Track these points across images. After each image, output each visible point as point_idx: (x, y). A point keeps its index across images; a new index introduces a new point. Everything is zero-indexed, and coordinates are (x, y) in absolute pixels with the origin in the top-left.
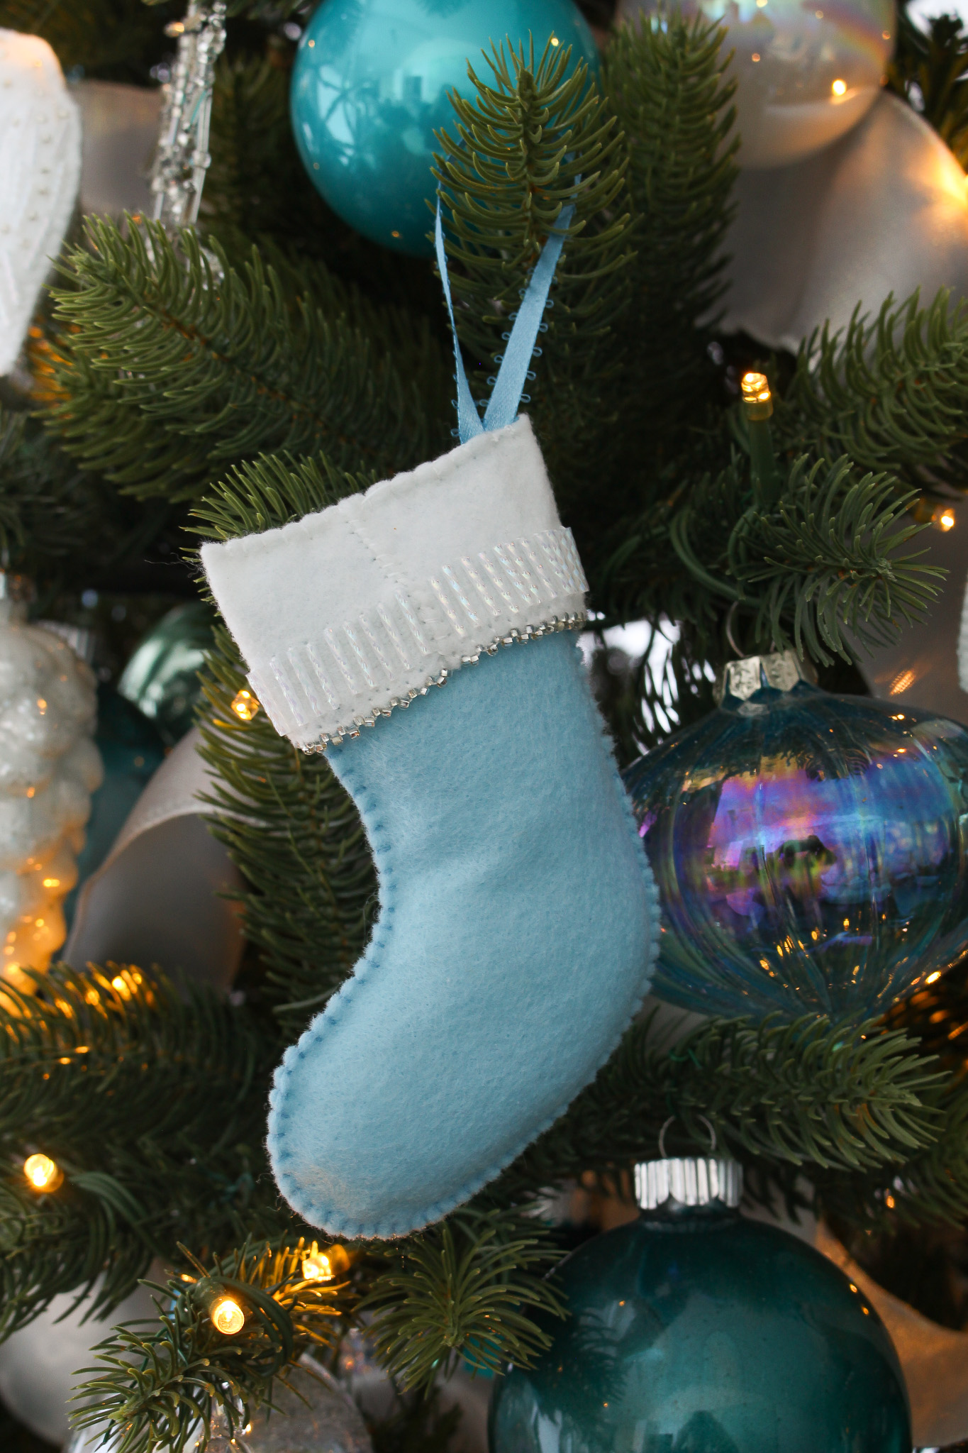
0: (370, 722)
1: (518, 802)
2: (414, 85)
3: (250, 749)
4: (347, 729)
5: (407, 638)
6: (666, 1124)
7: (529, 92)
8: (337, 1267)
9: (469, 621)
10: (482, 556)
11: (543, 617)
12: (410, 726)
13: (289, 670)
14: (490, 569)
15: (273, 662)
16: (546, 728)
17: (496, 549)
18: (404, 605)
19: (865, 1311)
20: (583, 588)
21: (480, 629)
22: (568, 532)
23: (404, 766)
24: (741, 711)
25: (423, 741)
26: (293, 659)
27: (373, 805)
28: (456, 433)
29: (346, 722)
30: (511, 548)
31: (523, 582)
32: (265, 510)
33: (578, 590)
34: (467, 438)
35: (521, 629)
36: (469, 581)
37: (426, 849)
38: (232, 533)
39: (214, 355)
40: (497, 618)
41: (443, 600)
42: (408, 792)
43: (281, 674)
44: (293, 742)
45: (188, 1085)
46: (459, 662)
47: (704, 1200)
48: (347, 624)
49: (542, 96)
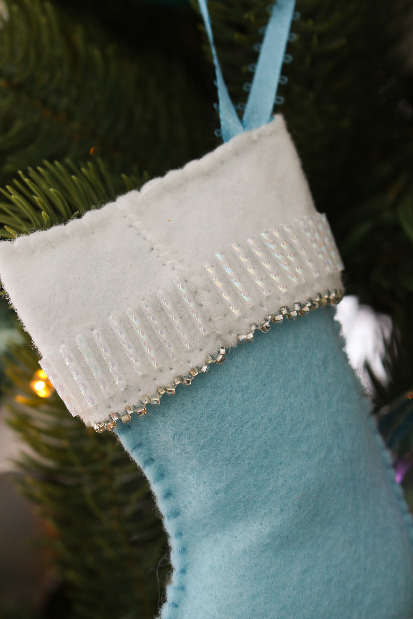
0: (156, 400)
1: (295, 466)
4: (135, 407)
5: (186, 320)
9: (243, 302)
10: (250, 241)
11: (308, 294)
12: (193, 402)
13: (78, 356)
14: (259, 254)
15: (63, 349)
16: (317, 397)
17: (263, 235)
18: (183, 291)
20: (340, 267)
21: (253, 308)
22: (323, 218)
23: (189, 438)
25: (205, 415)
26: (82, 346)
27: (161, 475)
28: (219, 133)
29: (133, 401)
30: (276, 234)
31: (289, 263)
32: (50, 210)
33: (337, 269)
34: (229, 138)
35: (290, 306)
36: (241, 265)
37: (212, 514)
38: (20, 232)
40: (268, 298)
41: (218, 284)
42: (194, 463)
43: (71, 360)
44: (85, 421)
46: (236, 340)
48: (130, 310)
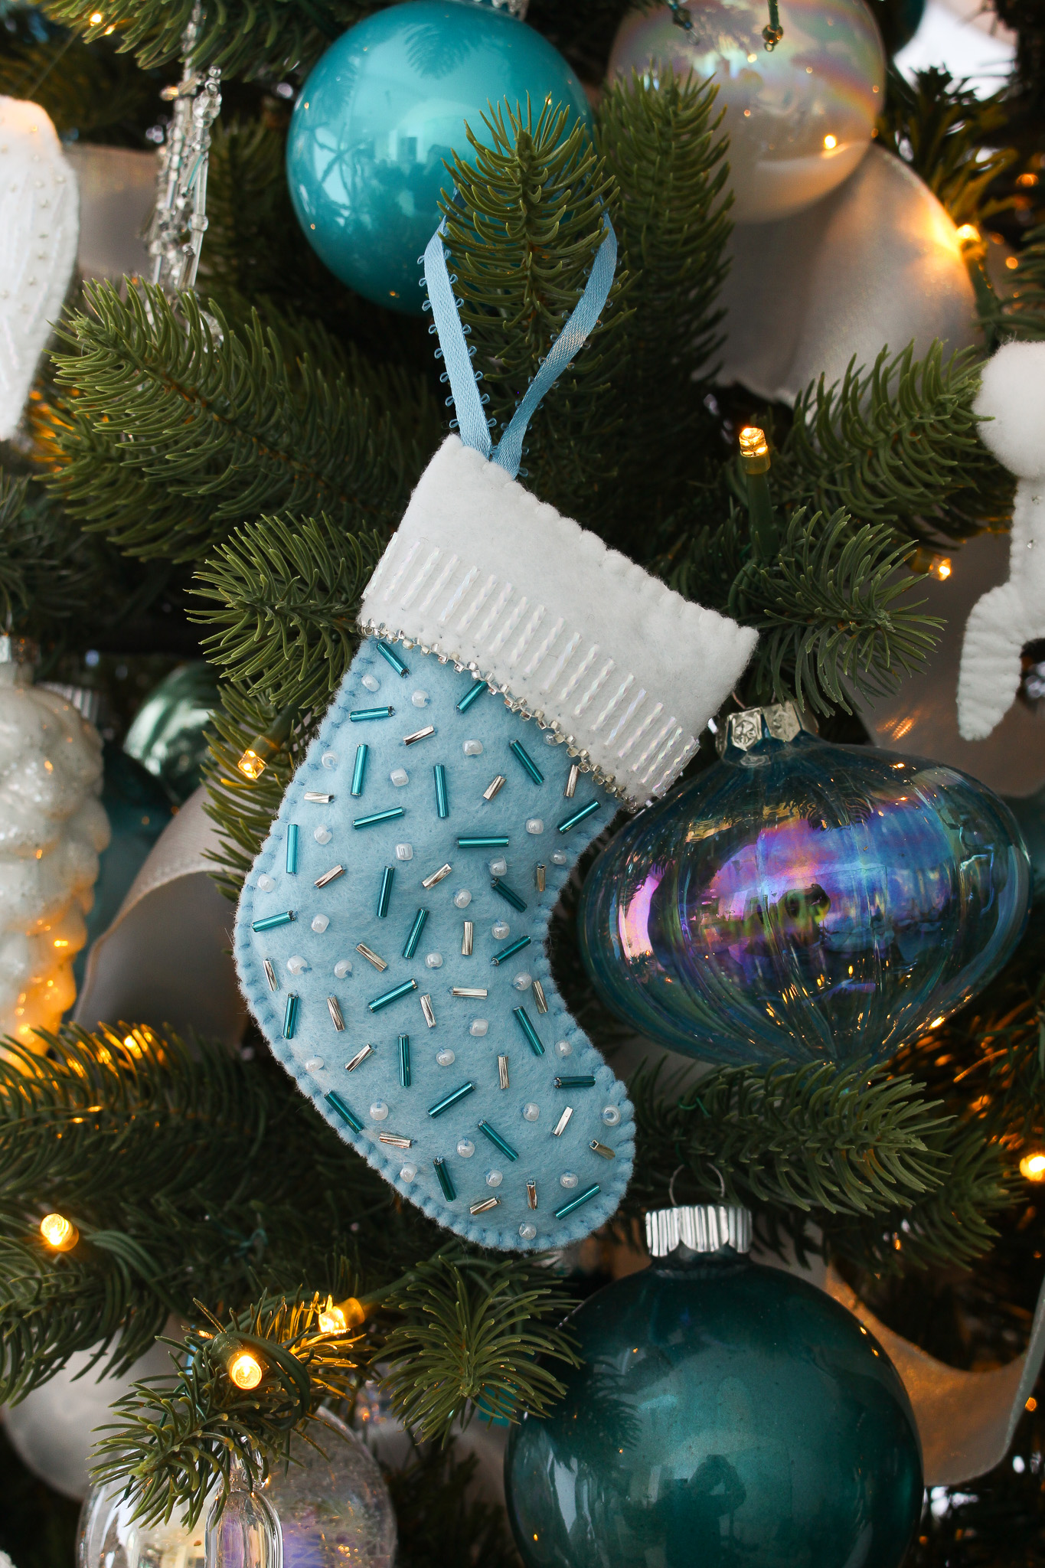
2: (409, 145)
3: (257, 808)
6: (676, 1173)
7: (527, 153)
8: (352, 1320)
24: (743, 762)
39: (215, 417)
45: (201, 1142)
47: (715, 1247)
49: (540, 156)
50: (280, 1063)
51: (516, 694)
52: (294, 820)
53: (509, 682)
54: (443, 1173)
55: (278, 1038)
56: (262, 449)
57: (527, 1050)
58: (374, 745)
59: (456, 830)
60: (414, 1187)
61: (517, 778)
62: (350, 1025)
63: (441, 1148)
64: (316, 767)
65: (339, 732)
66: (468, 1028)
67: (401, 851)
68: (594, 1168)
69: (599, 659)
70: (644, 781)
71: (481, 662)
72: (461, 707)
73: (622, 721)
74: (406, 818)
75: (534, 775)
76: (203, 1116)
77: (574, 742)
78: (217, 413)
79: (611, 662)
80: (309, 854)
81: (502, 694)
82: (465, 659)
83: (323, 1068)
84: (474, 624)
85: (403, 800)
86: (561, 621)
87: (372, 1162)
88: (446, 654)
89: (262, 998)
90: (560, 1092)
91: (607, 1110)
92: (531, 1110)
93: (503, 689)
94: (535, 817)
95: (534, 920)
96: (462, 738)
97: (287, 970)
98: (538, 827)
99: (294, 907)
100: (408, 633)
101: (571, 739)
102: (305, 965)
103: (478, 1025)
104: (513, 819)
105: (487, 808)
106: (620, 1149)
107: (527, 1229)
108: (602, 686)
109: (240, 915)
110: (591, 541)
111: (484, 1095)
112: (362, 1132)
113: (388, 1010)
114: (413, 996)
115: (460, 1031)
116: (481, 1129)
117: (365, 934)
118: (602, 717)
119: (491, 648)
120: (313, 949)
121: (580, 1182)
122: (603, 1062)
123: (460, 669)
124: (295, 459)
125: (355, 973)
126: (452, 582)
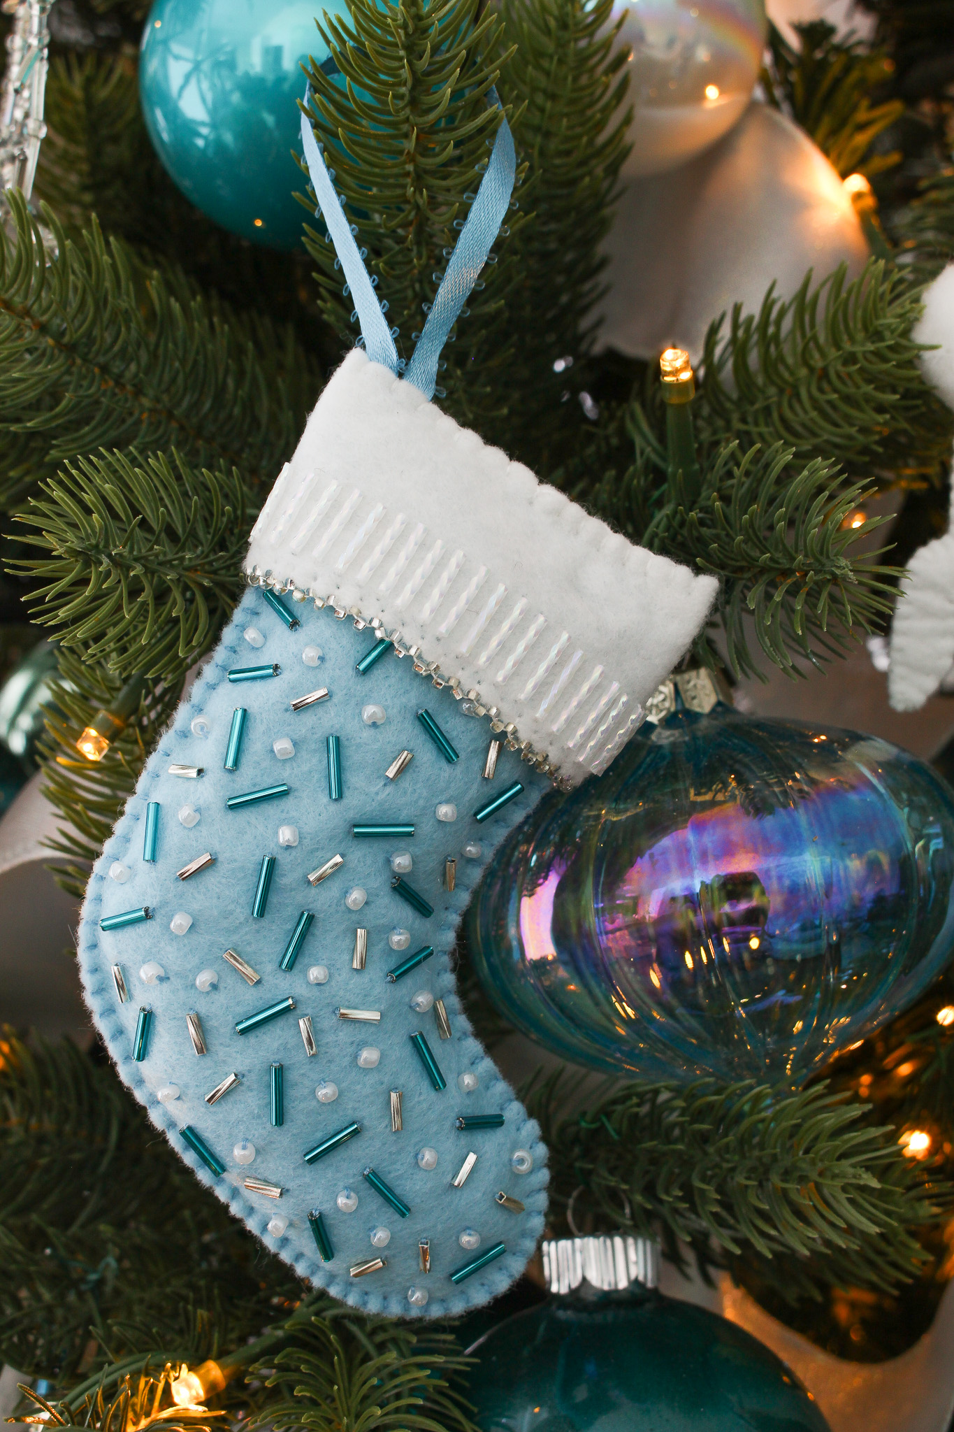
2: (275, 54)
3: (106, 791)
6: (575, 1194)
7: (413, 10)
8: (211, 1388)
19: (785, 1379)
24: (654, 737)
32: (106, 513)
39: (50, 341)
45: (43, 1161)
47: (623, 1284)
49: (429, 15)
50: (128, 1088)
51: (428, 657)
52: (156, 797)
53: (420, 642)
54: (320, 1228)
55: (127, 1058)
56: (106, 381)
57: (425, 1084)
58: (254, 709)
59: (351, 815)
60: (284, 1241)
61: (427, 754)
62: (213, 1049)
63: (317, 1201)
64: (185, 734)
65: (214, 693)
66: (356, 1057)
67: (286, 835)
68: (499, 1223)
69: (527, 616)
70: (581, 759)
71: (386, 618)
72: (362, 667)
73: (554, 690)
74: (291, 794)
75: (446, 751)
76: (49, 1125)
77: (498, 714)
78: (53, 337)
79: (541, 619)
80: (173, 838)
81: (411, 657)
82: (367, 614)
83: (179, 1098)
84: (378, 571)
85: (287, 775)
86: (482, 571)
87: (235, 1209)
88: (344, 608)
89: (110, 1011)
90: (463, 1135)
91: (518, 1154)
92: (428, 1156)
93: (412, 652)
94: (447, 802)
95: (440, 927)
96: (361, 704)
97: (140, 979)
98: (450, 813)
99: (150, 903)
100: (298, 582)
101: (493, 711)
102: (163, 974)
103: (369, 1055)
104: (421, 802)
105: (389, 789)
106: (530, 1200)
107: (418, 1295)
108: (531, 648)
109: (86, 910)
110: (521, 474)
111: (372, 1138)
112: (225, 1175)
113: (259, 1032)
114: (290, 1018)
115: (346, 1061)
116: (367, 1178)
117: (235, 938)
118: (530, 685)
119: (399, 602)
120: (171, 954)
121: (483, 1240)
122: (513, 1097)
123: (361, 626)
124: (145, 395)
125: (221, 986)
126: (353, 521)
